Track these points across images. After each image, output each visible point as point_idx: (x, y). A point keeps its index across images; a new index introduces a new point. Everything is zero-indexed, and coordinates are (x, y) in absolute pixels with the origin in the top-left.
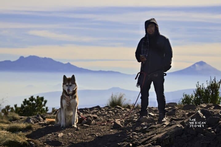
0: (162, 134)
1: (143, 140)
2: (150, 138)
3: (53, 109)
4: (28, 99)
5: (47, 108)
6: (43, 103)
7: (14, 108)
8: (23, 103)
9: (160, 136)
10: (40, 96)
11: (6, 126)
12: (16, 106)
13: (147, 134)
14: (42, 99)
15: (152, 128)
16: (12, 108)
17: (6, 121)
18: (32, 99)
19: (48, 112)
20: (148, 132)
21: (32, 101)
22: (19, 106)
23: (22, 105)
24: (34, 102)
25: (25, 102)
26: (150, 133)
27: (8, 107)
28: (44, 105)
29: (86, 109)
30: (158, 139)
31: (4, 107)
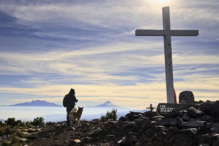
0: (93, 132)
1: (84, 135)
2: (88, 134)
3: (47, 122)
4: (36, 119)
5: (44, 122)
6: (42, 120)
7: (30, 123)
8: (34, 120)
9: (91, 133)
10: (41, 117)
11: (27, 130)
12: (31, 121)
13: (86, 132)
14: (42, 118)
15: (88, 130)
16: (29, 122)
17: (27, 128)
18: (38, 118)
19: (45, 124)
20: (87, 131)
21: (38, 119)
22: (32, 121)
23: (33, 121)
24: (38, 120)
25: (35, 119)
26: (87, 132)
27: (28, 122)
28: (43, 121)
29: (60, 122)
30: (91, 135)
31: (26, 122)
